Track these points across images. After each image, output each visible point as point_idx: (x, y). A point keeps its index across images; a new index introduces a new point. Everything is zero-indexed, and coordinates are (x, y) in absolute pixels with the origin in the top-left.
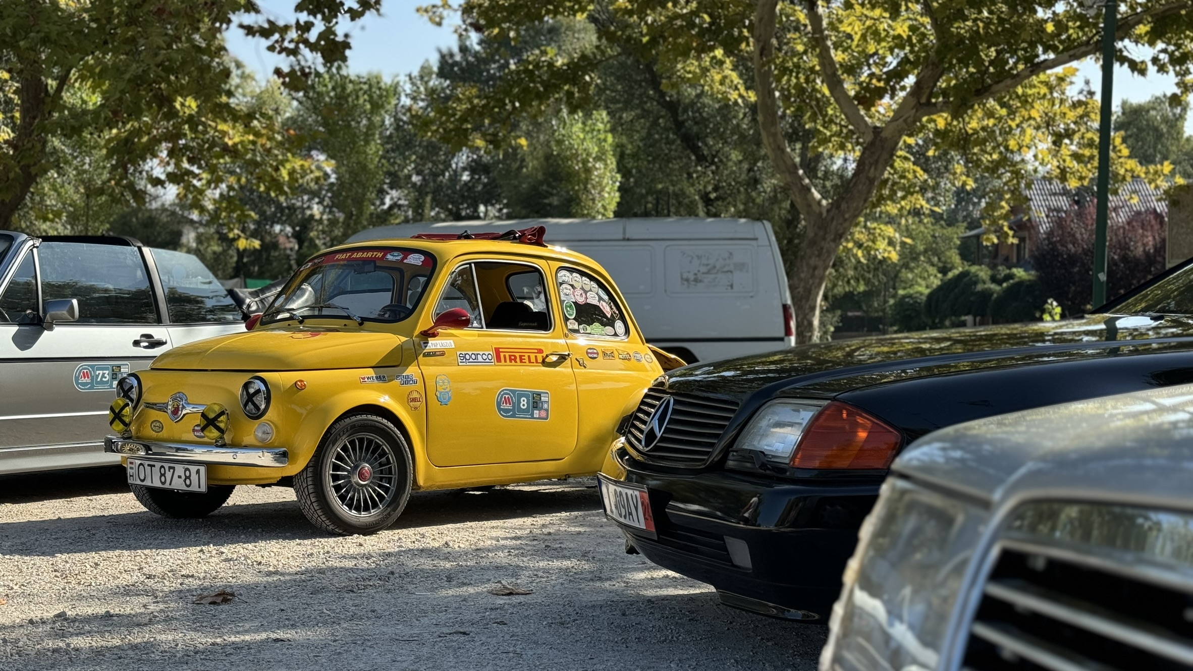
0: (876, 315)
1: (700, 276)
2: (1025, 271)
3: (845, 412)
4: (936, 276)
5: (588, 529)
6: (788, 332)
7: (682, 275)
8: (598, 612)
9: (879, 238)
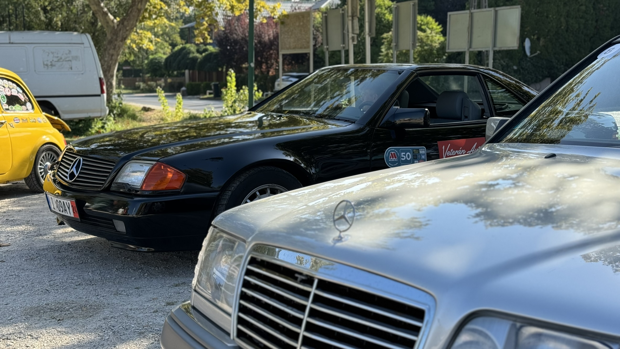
0: (138, 68)
1: (53, 63)
2: (214, 47)
3: (162, 166)
4: (168, 48)
5: (23, 208)
6: (102, 92)
7: (43, 63)
8: (46, 252)
9: (144, 38)
